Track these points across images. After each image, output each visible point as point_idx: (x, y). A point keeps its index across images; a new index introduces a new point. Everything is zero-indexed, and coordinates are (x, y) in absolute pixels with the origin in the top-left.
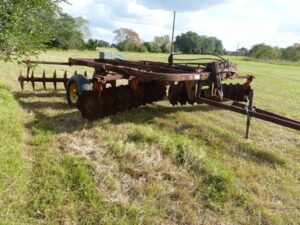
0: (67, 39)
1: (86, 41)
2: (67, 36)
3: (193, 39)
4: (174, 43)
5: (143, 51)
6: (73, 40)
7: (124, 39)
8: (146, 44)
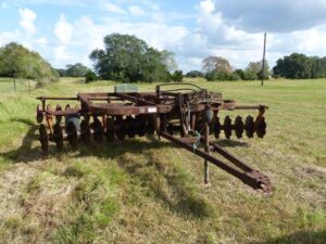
0: (151, 72)
1: (172, 72)
2: (151, 69)
3: (299, 61)
4: (274, 68)
5: (236, 80)
6: (157, 73)
7: (213, 68)
8: (239, 72)
